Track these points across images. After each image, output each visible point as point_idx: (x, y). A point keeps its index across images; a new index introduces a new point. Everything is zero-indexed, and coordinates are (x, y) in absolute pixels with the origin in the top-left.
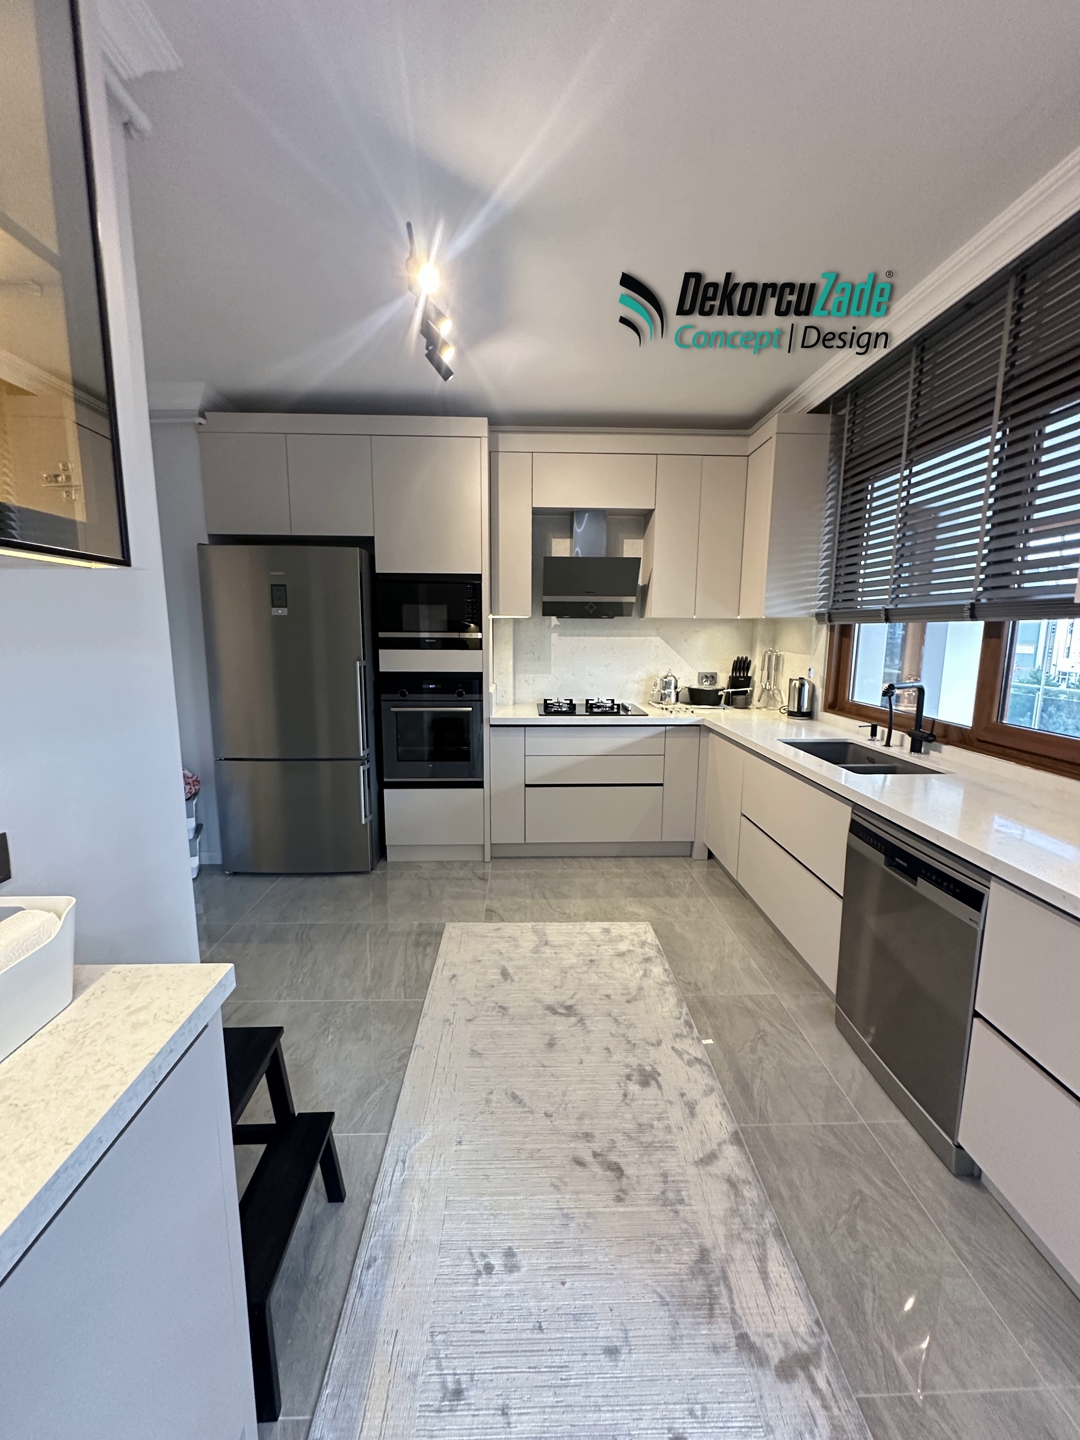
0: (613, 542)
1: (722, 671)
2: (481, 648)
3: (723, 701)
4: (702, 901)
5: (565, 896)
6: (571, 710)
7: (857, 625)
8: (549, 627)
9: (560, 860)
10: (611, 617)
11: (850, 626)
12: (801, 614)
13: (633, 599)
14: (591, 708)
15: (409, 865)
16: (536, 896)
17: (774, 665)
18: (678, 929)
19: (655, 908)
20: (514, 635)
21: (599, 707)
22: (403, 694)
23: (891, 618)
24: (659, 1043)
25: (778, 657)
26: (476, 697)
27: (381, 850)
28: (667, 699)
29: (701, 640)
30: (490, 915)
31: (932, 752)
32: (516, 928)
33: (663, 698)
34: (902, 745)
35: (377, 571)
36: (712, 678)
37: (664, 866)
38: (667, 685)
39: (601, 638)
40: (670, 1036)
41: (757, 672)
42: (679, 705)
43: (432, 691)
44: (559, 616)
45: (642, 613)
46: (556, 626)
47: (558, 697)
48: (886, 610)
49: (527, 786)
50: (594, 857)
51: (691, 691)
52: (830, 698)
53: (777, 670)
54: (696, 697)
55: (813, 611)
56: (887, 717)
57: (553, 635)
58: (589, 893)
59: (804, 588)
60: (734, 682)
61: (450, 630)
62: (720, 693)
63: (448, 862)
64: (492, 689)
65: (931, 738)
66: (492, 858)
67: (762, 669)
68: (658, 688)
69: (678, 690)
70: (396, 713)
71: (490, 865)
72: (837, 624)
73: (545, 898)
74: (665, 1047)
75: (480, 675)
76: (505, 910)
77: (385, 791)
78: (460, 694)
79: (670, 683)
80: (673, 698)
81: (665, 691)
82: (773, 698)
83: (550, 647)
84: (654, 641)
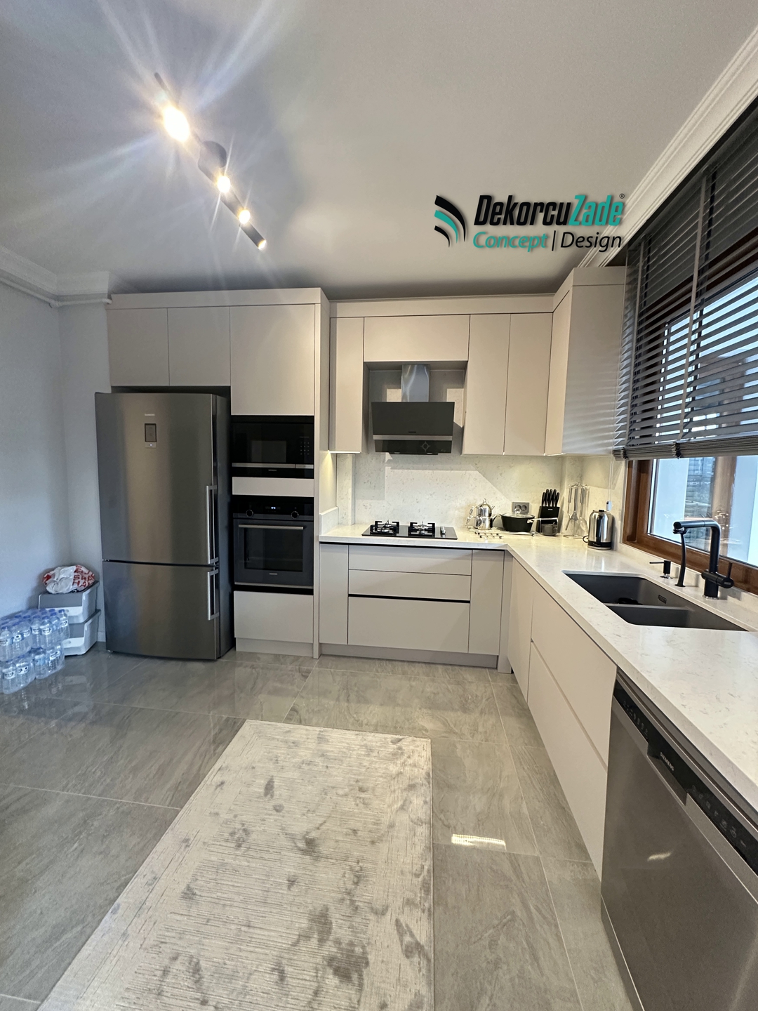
0: (435, 391)
1: (532, 502)
2: (312, 477)
3: (534, 528)
4: (492, 720)
5: (367, 702)
6: (395, 530)
7: (655, 460)
8: (384, 462)
9: (377, 661)
10: (435, 453)
11: (648, 461)
12: (600, 450)
13: (449, 438)
14: (412, 531)
15: (252, 656)
16: (341, 698)
17: (581, 497)
18: (459, 752)
19: (445, 723)
20: (354, 466)
21: (419, 530)
22: (249, 514)
23: (682, 452)
24: (383, 913)
25: (583, 491)
26: (306, 518)
27: (232, 643)
28: (481, 526)
29: (517, 473)
30: (294, 716)
31: (729, 598)
32: (305, 732)
33: (478, 523)
34: (697, 586)
35: (232, 414)
36: (524, 507)
37: (468, 675)
38: (481, 513)
39: (427, 472)
40: (399, 902)
41: (565, 504)
42: (494, 530)
44: (391, 452)
45: (461, 451)
46: (389, 460)
47: (387, 519)
48: (677, 445)
49: (350, 595)
50: (408, 662)
51: (505, 519)
52: (629, 531)
53: (582, 502)
54: (510, 524)
55: (611, 448)
56: (680, 553)
57: (386, 468)
58: (390, 699)
59: (602, 427)
60: (544, 512)
61: (288, 462)
62: (529, 521)
63: (284, 656)
65: (728, 583)
66: (321, 655)
67: (569, 501)
68: (475, 513)
69: (492, 517)
70: (245, 529)
71: (316, 662)
72: (635, 460)
73: (348, 701)
74: (388, 919)
75: (312, 499)
76: (308, 711)
77: (235, 592)
78: (295, 515)
79: (485, 511)
80: (488, 523)
81: (481, 518)
82: (579, 527)
83: (384, 478)
84: (473, 475)
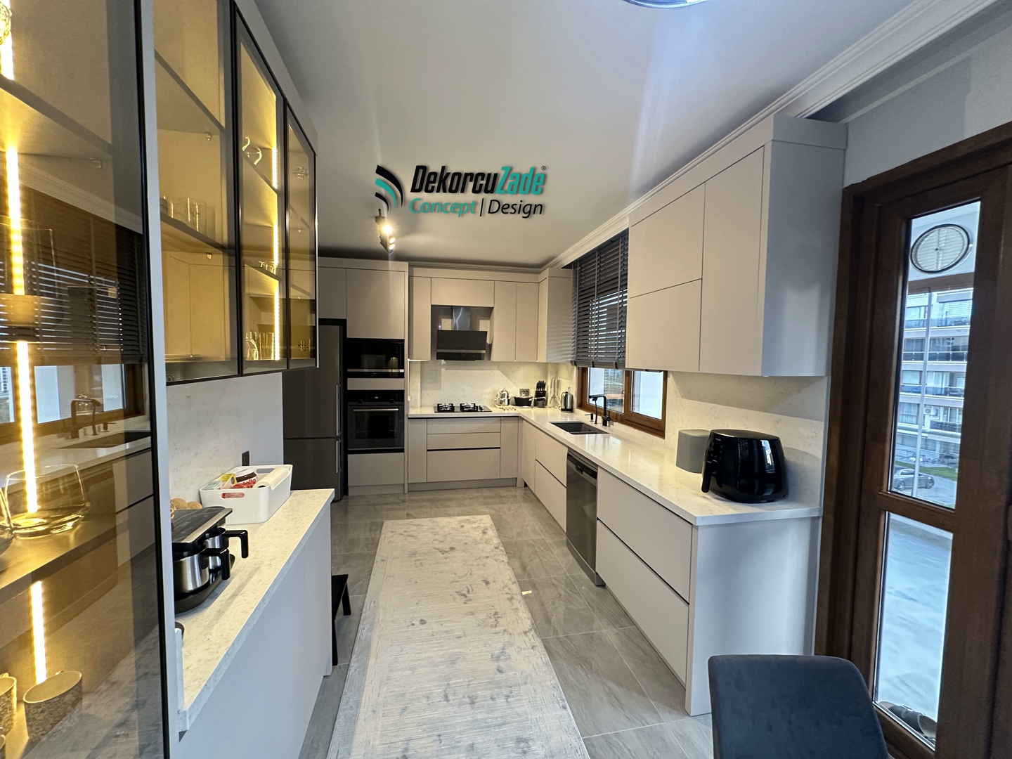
0: (474, 323)
1: (532, 388)
2: (403, 377)
3: (532, 404)
4: (517, 506)
5: (448, 507)
6: (452, 409)
7: (589, 368)
8: (440, 365)
10: (474, 360)
11: (586, 368)
12: (564, 361)
13: (484, 352)
14: (462, 408)
15: (360, 496)
16: (433, 507)
17: (557, 384)
18: (504, 517)
19: (494, 509)
20: (421, 369)
21: (467, 408)
22: (361, 402)
25: (558, 382)
26: (401, 403)
27: (346, 489)
28: (503, 403)
29: (522, 372)
30: (408, 516)
31: (610, 425)
32: (422, 521)
33: (501, 402)
35: (348, 337)
36: (527, 392)
37: (502, 492)
38: (503, 396)
39: (468, 371)
41: (549, 389)
42: (510, 406)
43: (377, 400)
44: (445, 359)
45: (489, 358)
46: (444, 364)
47: (445, 402)
48: (593, 362)
49: (428, 450)
51: (516, 399)
52: (579, 402)
53: (558, 387)
54: (519, 402)
55: (569, 359)
57: (443, 369)
58: (461, 504)
59: (564, 349)
60: (538, 394)
62: (531, 400)
63: (385, 494)
64: (409, 399)
65: (609, 419)
66: (408, 491)
67: (551, 387)
68: (499, 397)
69: (509, 398)
70: (356, 412)
71: (408, 495)
72: (580, 367)
73: (437, 508)
75: (403, 391)
76: (416, 514)
77: (349, 455)
78: (392, 402)
79: (505, 394)
80: (506, 403)
81: (502, 399)
82: (557, 402)
83: (440, 375)
84: (497, 373)
